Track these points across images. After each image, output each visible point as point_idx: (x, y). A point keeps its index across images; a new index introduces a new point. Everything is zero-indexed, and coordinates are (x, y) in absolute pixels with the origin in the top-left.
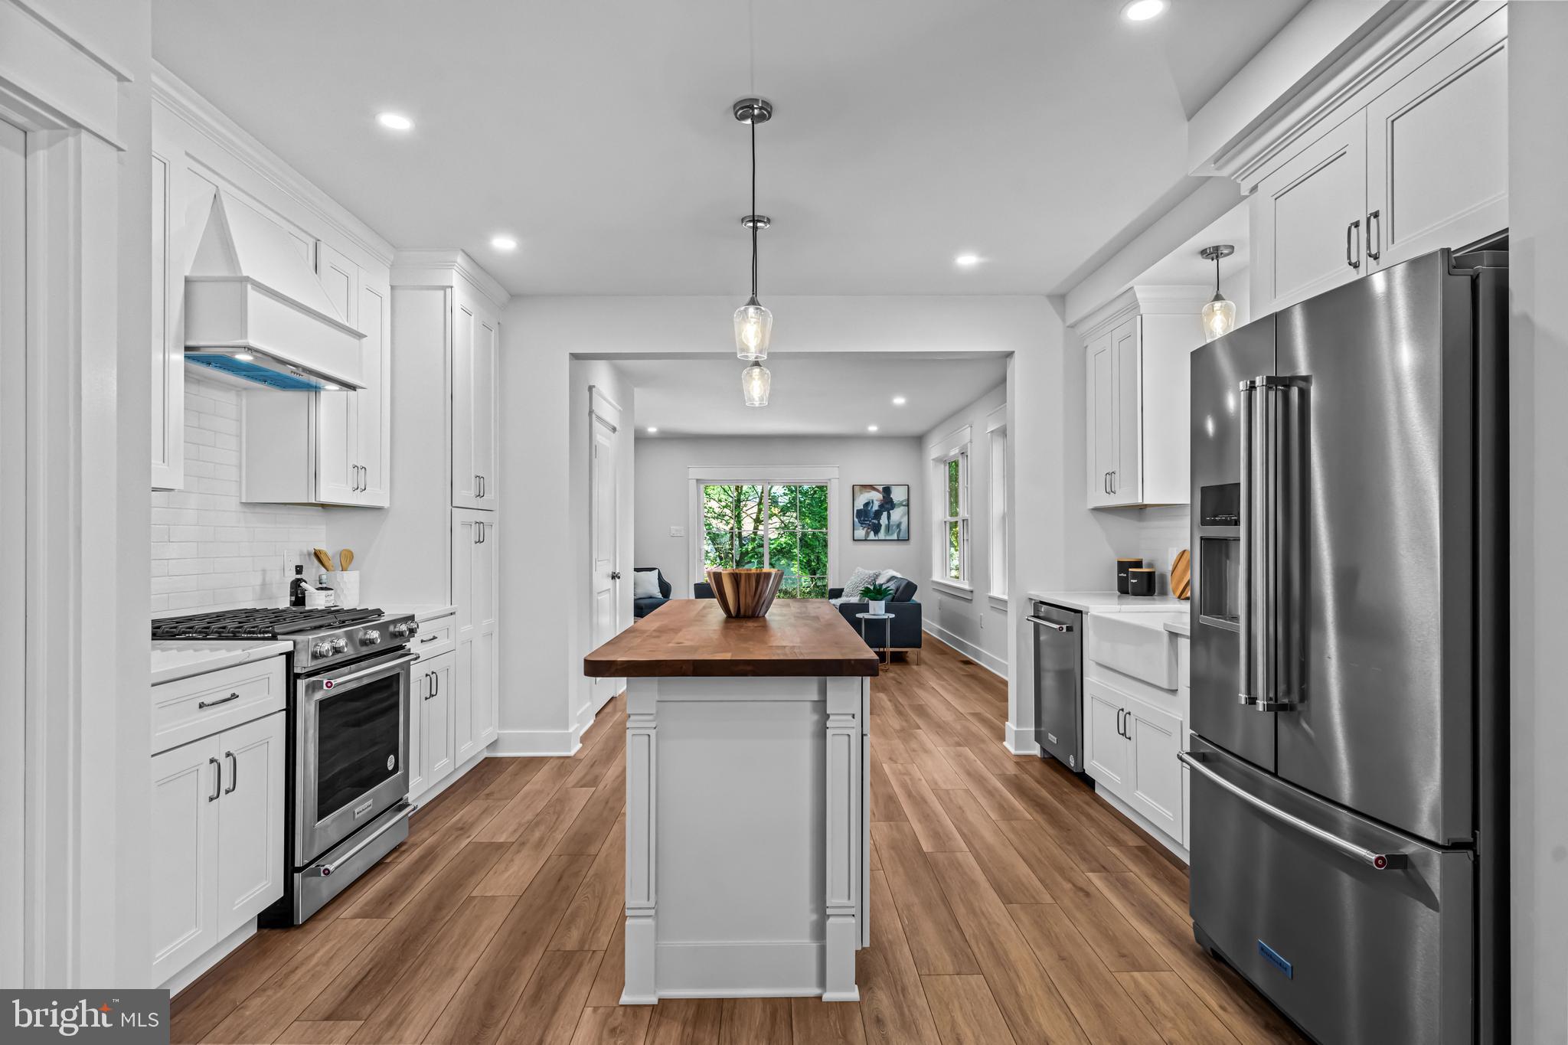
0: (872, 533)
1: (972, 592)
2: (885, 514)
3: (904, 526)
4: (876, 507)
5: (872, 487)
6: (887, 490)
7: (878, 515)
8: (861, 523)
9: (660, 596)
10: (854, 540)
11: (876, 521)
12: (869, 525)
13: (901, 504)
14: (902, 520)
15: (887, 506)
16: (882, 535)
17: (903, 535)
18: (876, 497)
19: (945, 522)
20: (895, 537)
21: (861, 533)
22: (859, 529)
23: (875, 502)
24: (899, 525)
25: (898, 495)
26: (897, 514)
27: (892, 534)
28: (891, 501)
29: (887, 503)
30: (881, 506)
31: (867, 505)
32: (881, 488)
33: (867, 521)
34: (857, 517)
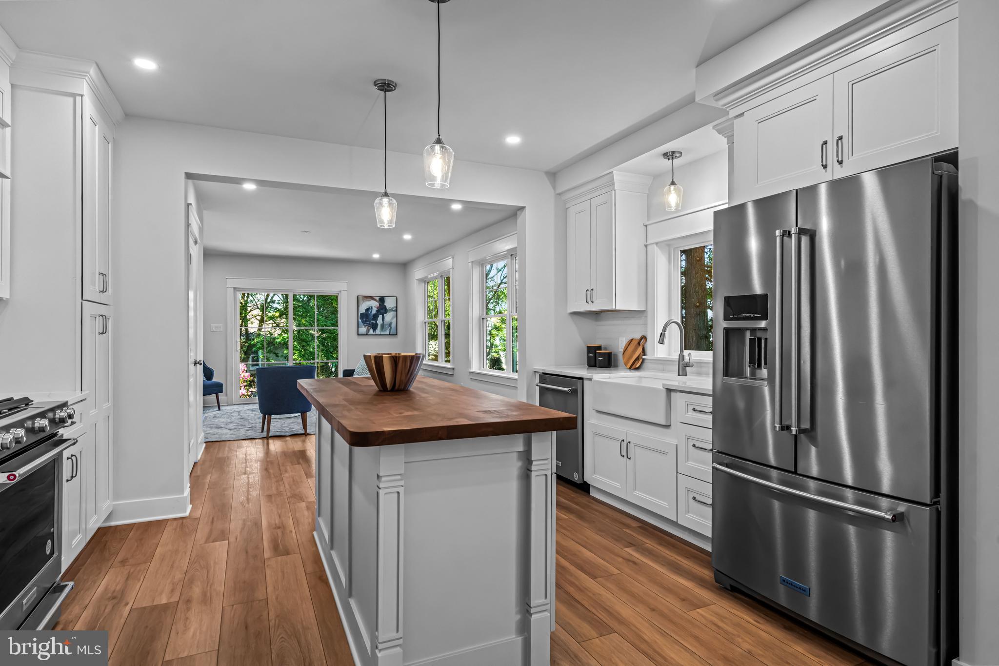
0: (371, 330)
1: (453, 369)
2: (381, 316)
3: (393, 325)
4: (374, 312)
5: (371, 298)
6: (382, 300)
7: (375, 317)
8: (364, 323)
10: (358, 335)
11: (374, 322)
12: (369, 324)
13: (391, 310)
14: (392, 321)
15: (382, 311)
16: (378, 331)
17: (393, 331)
18: (374, 304)
19: (425, 322)
20: (387, 333)
21: (363, 330)
22: (361, 327)
23: (373, 308)
24: (390, 325)
25: (389, 304)
26: (389, 317)
27: (385, 331)
28: (385, 308)
29: (382, 309)
30: (378, 311)
31: (367, 310)
32: (377, 298)
33: (367, 321)
34: (360, 319)
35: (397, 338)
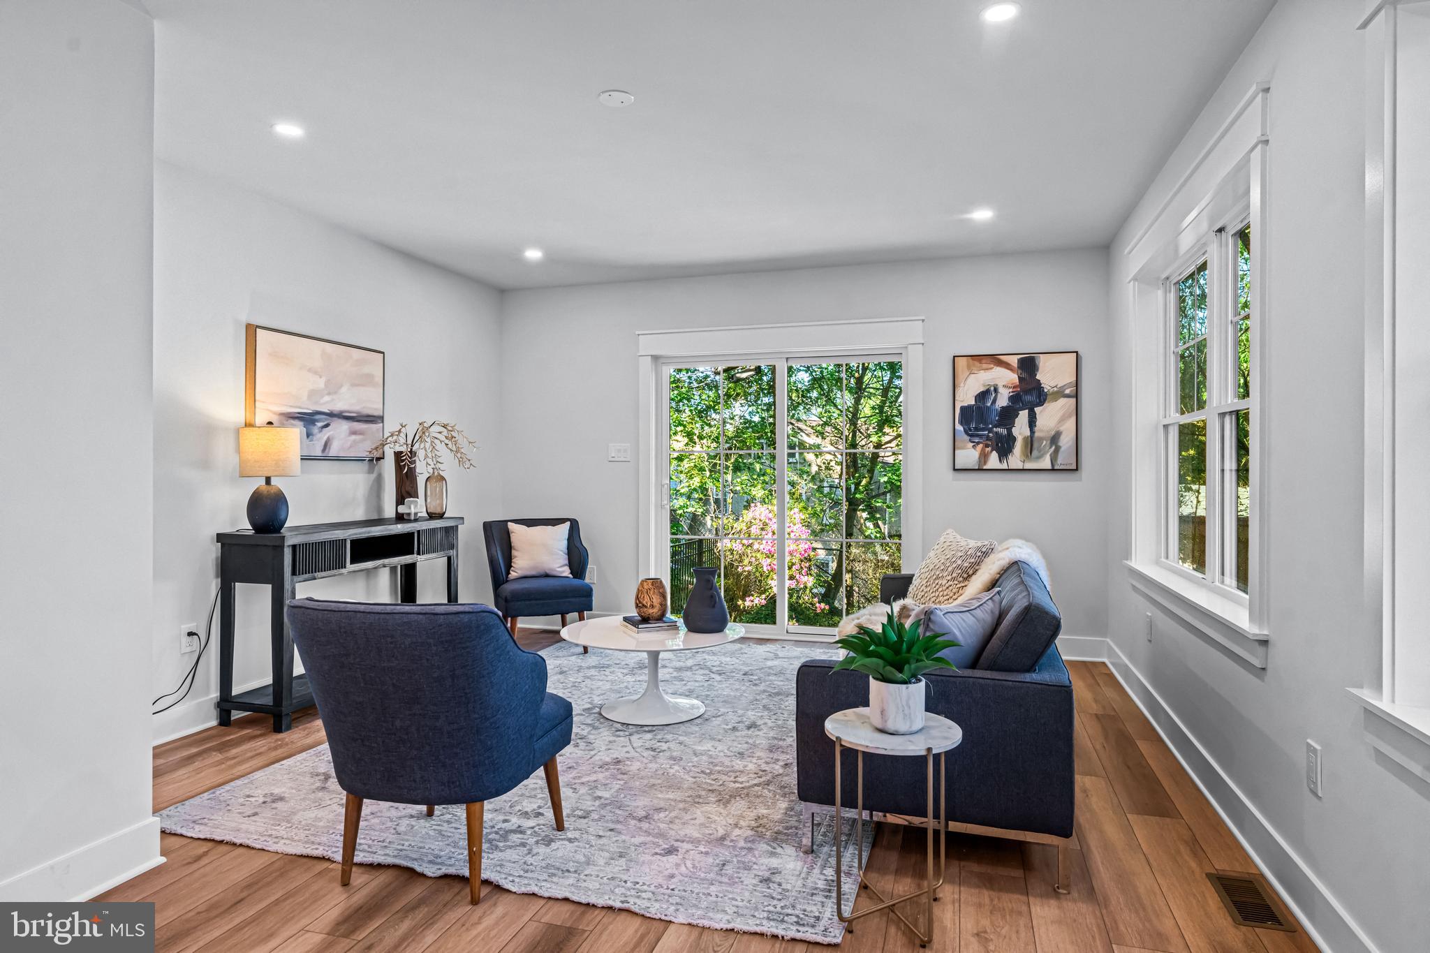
0: (994, 455)
1: (1264, 643)
2: (1023, 415)
3: (1067, 441)
4: (1003, 401)
5: (996, 360)
6: (1028, 365)
7: (1008, 416)
8: (971, 435)
9: (566, 572)
10: (955, 470)
11: (1002, 431)
12: (988, 438)
13: (1059, 394)
14: (1061, 429)
15: (1028, 398)
16: (1015, 460)
17: (1065, 459)
18: (1005, 380)
20: (1046, 463)
21: (969, 455)
22: (965, 448)
23: (1001, 390)
24: (1055, 439)
25: (1052, 374)
26: (1050, 416)
27: (1039, 458)
28: (1038, 387)
29: (1027, 392)
30: (1015, 399)
31: (982, 396)
32: (1014, 361)
33: (983, 430)
34: (961, 423)
35: (1081, 480)
